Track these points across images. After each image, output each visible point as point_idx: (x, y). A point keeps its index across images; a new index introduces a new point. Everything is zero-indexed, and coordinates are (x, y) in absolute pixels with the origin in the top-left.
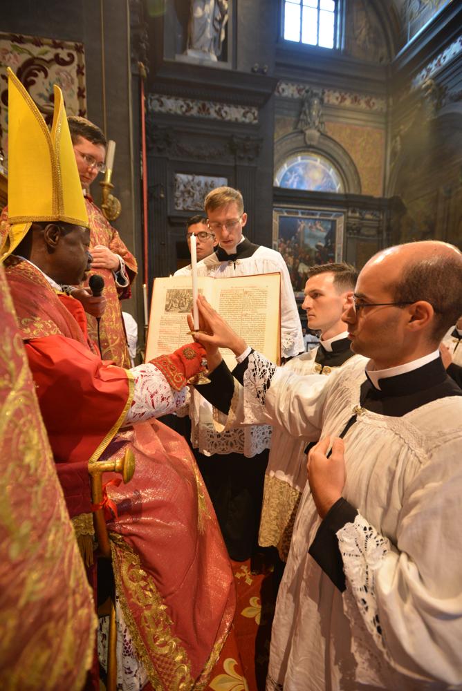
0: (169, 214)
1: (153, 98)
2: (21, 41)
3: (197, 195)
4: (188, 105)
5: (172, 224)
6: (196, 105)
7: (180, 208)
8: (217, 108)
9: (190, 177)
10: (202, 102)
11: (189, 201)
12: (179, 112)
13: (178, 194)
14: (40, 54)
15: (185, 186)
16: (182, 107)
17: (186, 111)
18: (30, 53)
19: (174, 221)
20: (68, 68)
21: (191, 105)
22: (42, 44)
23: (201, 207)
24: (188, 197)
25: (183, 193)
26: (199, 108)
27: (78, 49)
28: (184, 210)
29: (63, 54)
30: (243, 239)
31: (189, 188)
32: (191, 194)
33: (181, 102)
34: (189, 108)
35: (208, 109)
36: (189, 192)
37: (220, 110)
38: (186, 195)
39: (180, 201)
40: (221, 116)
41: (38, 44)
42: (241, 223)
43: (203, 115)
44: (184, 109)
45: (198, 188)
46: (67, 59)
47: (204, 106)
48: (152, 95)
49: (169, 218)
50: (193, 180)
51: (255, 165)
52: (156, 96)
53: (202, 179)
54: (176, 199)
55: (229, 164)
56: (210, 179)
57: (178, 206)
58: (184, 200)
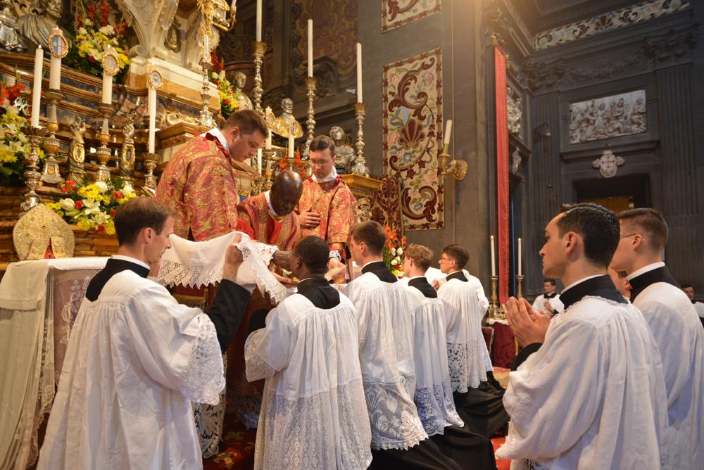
0: (562, 151)
1: (540, 37)
3: (599, 121)
4: (582, 27)
5: (567, 162)
6: (592, 23)
7: (577, 141)
8: (622, 15)
9: (589, 103)
10: (600, 16)
11: (589, 131)
12: (572, 38)
13: (573, 125)
14: (413, 68)
15: (582, 115)
16: (575, 31)
17: (580, 34)
18: (406, 70)
19: (566, 157)
20: (430, 70)
21: (586, 25)
22: (414, 61)
23: (604, 134)
24: (587, 126)
25: (580, 123)
26: (598, 24)
27: (437, 53)
28: (582, 142)
29: (427, 61)
31: (587, 116)
32: (591, 122)
33: (574, 27)
34: (584, 29)
35: (610, 20)
36: (588, 121)
37: (626, 14)
38: (584, 125)
39: (577, 133)
40: (629, 20)
41: (411, 61)
43: (604, 29)
44: (577, 33)
45: (600, 113)
46: (430, 63)
47: (603, 20)
48: (539, 35)
49: (561, 155)
50: (593, 106)
51: (689, 61)
52: (544, 33)
53: (607, 101)
54: (571, 132)
55: (646, 72)
56: (617, 98)
57: (574, 140)
58: (581, 131)
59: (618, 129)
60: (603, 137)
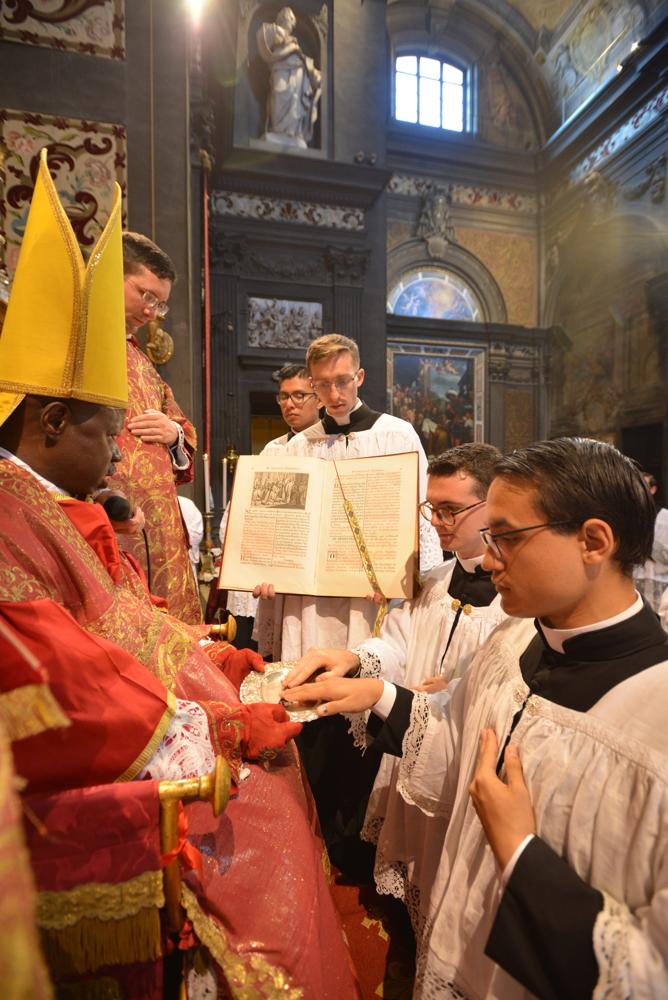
0: (240, 352)
1: (218, 195)
2: (37, 121)
3: (279, 327)
4: (267, 206)
5: (244, 367)
6: (278, 205)
7: (255, 344)
8: (307, 210)
9: (270, 302)
10: (286, 202)
11: (268, 335)
12: (254, 215)
13: (252, 325)
14: (64, 139)
15: (262, 314)
16: (258, 208)
17: (265, 213)
18: (50, 138)
19: (245, 362)
20: (102, 158)
21: (271, 205)
22: (68, 127)
23: (285, 343)
24: (267, 330)
25: (259, 323)
26: (283, 210)
27: (118, 134)
28: (261, 348)
29: (97, 139)
30: (359, 404)
31: (269, 317)
32: (271, 325)
33: (257, 202)
34: (269, 210)
35: (295, 211)
36: (268, 323)
37: (311, 212)
38: (264, 327)
39: (256, 334)
40: (313, 220)
41: (62, 126)
42: (358, 382)
43: (287, 219)
44: (261, 211)
45: (281, 317)
46: (102, 146)
47: (289, 207)
48: (217, 193)
49: (240, 358)
50: (274, 306)
51: (360, 286)
52: (223, 194)
53: (287, 305)
54: (249, 332)
55: (324, 285)
56: (297, 305)
57: (252, 342)
58: (261, 334)
59: (298, 341)
60: (282, 346)
